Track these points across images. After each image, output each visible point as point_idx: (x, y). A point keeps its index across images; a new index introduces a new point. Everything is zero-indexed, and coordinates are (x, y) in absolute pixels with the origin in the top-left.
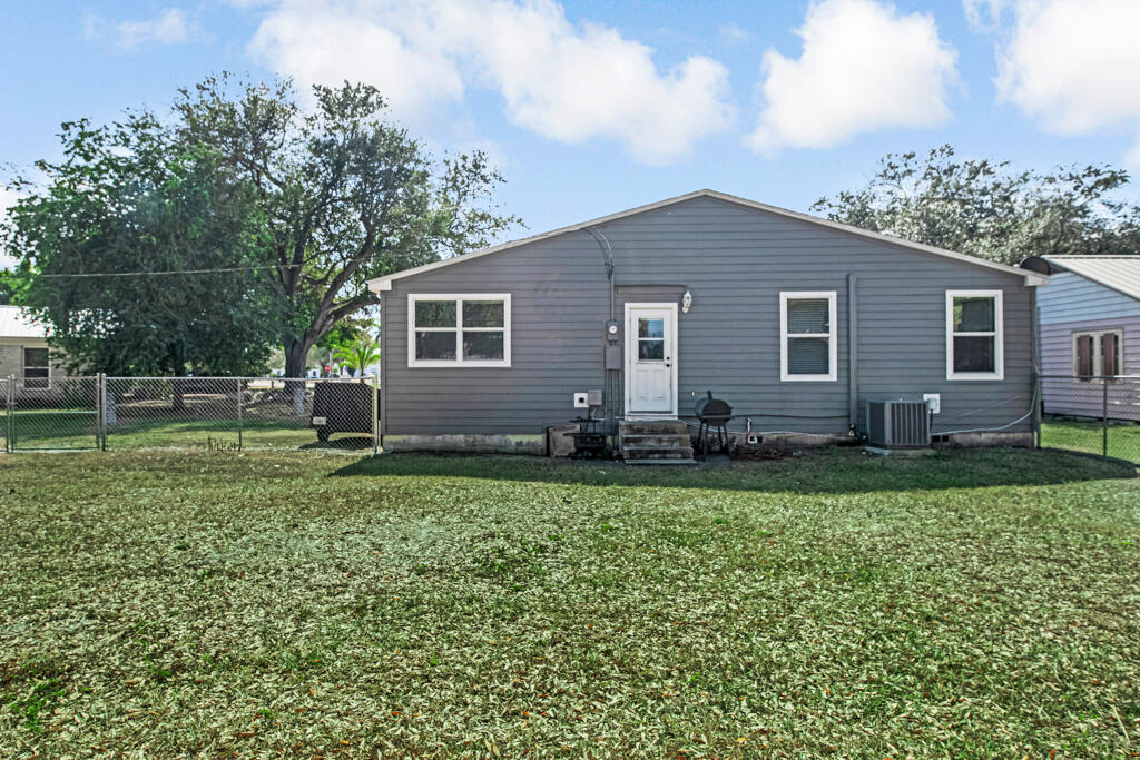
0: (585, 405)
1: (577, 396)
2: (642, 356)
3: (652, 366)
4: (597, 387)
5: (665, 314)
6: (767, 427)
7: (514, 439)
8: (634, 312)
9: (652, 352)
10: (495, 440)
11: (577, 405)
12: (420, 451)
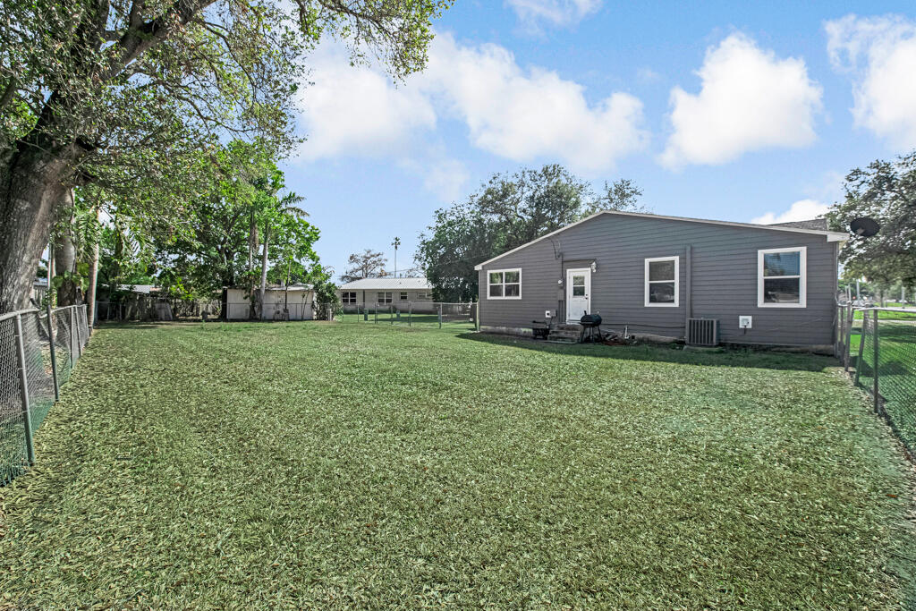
0: (549, 316)
1: (547, 312)
2: (575, 294)
3: (579, 298)
4: (554, 308)
5: (586, 273)
6: (635, 331)
7: (523, 330)
8: (571, 273)
9: (579, 292)
10: (516, 330)
11: (547, 316)
12: (492, 333)
